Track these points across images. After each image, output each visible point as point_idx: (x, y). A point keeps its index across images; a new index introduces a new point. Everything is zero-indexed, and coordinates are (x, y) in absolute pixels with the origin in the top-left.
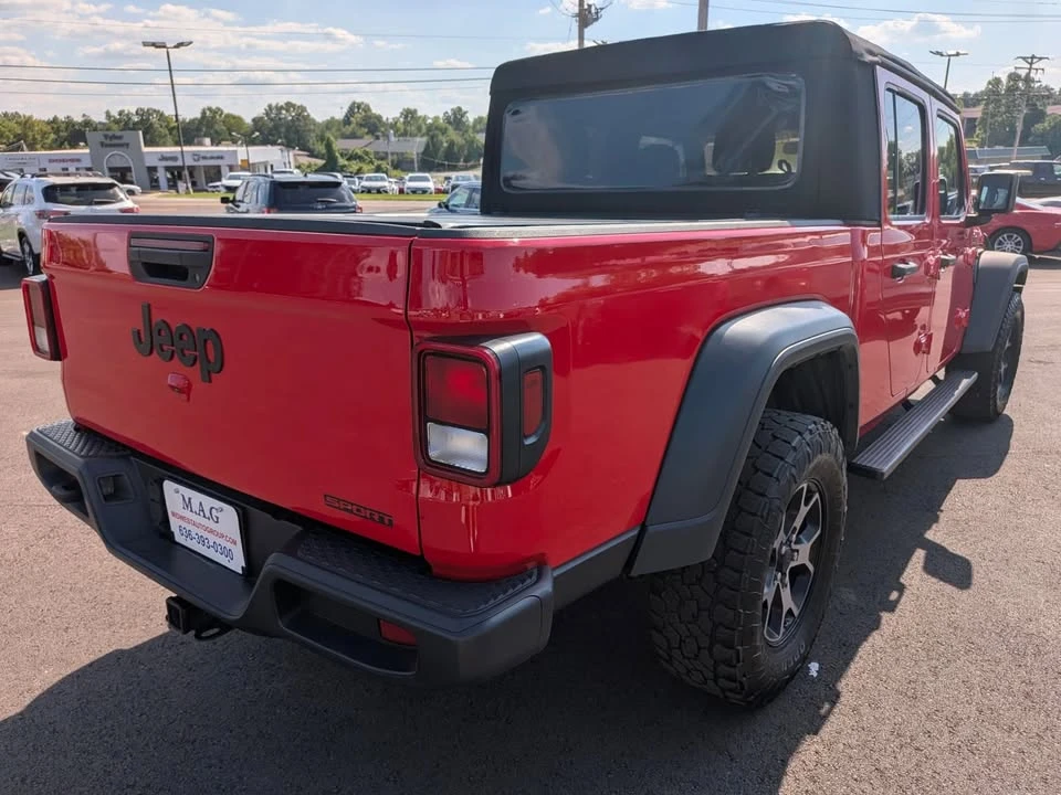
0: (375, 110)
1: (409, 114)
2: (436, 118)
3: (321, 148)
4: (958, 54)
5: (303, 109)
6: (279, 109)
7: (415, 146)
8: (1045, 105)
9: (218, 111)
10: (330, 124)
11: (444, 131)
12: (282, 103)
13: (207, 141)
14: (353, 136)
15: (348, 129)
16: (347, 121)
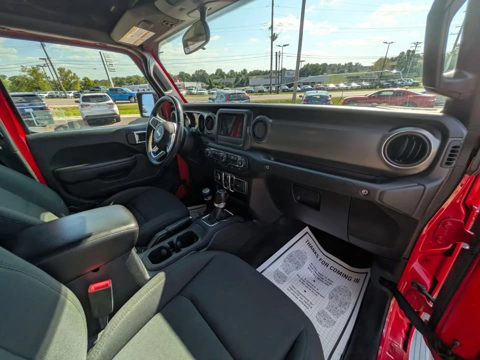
0: (223, 71)
1: (232, 71)
2: (239, 73)
3: (209, 82)
4: (392, 43)
5: (205, 71)
6: (199, 71)
7: (232, 81)
8: (417, 60)
9: (183, 72)
10: (212, 75)
11: (241, 76)
12: (199, 70)
13: (178, 81)
14: (217, 78)
15: (216, 76)
16: (216, 74)
